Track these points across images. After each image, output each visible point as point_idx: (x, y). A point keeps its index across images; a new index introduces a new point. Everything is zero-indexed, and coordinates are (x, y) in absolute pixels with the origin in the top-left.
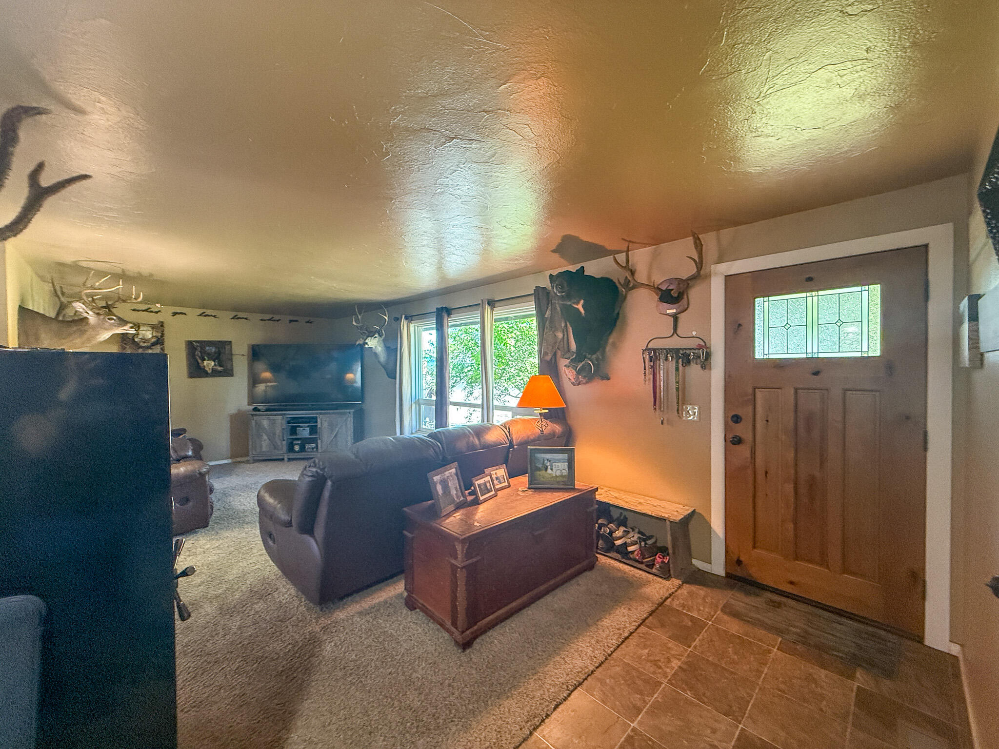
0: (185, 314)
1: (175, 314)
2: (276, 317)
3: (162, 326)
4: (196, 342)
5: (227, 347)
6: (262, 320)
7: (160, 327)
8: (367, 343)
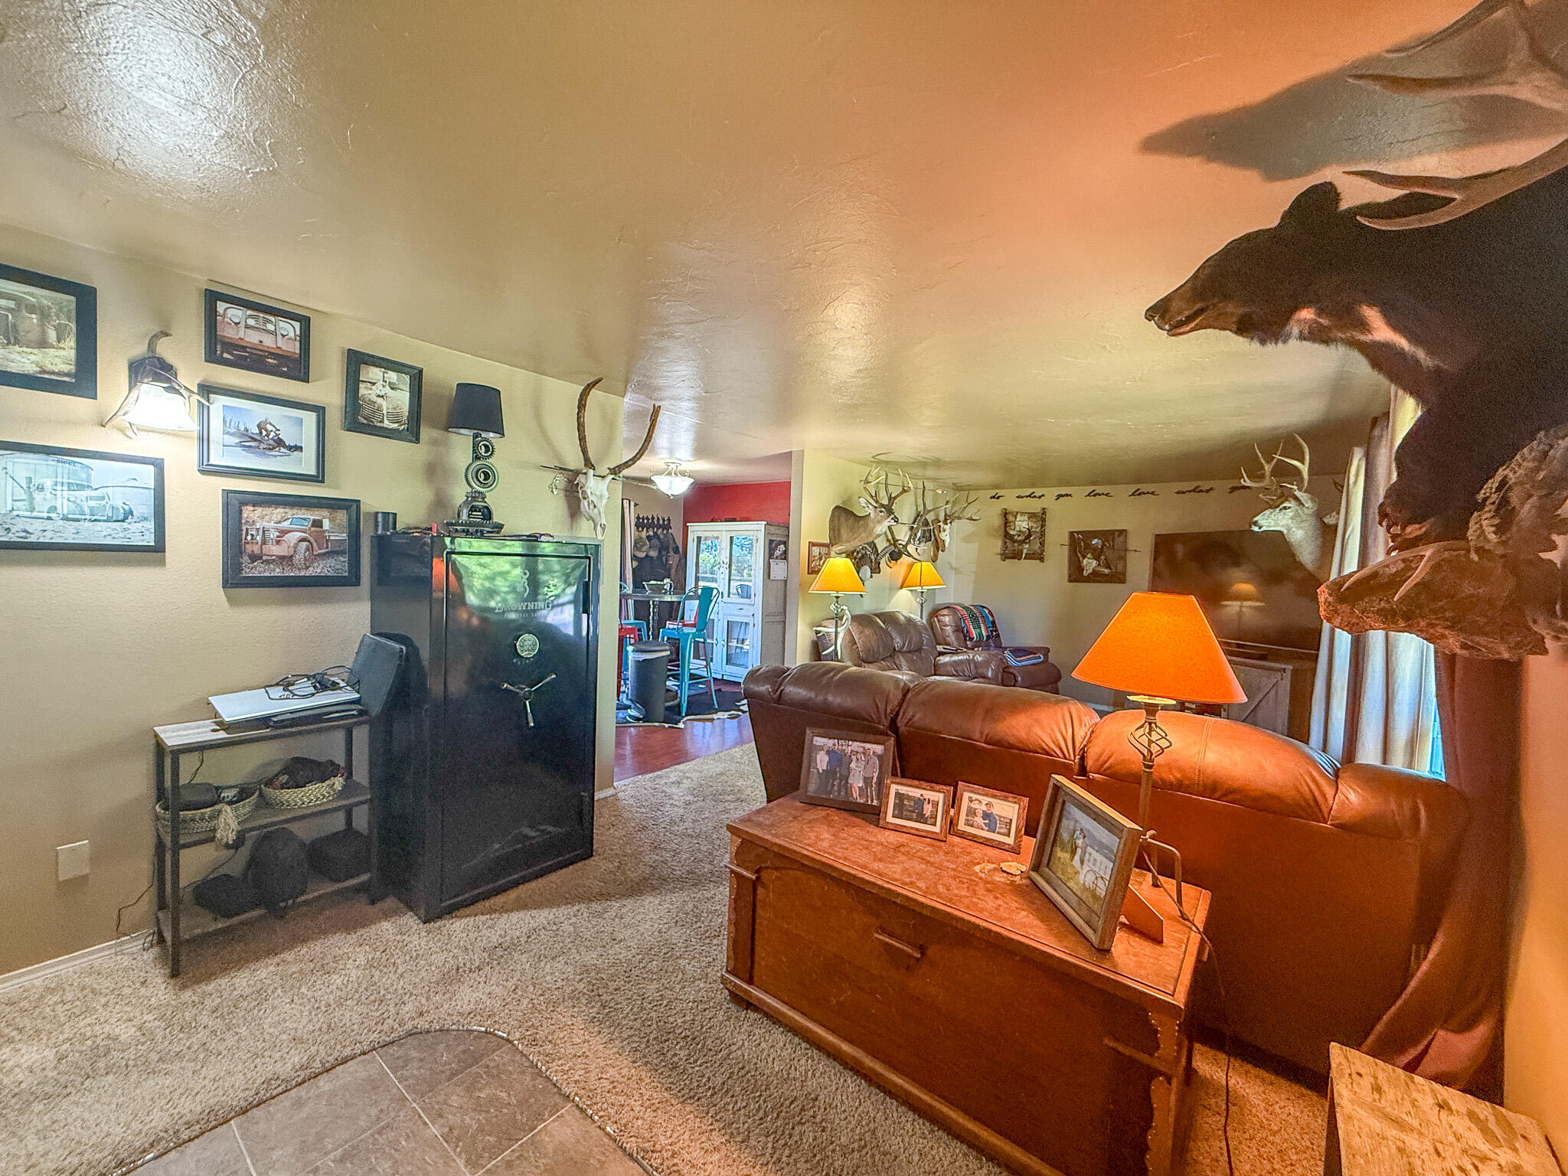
0: (1070, 495)
1: (1060, 496)
2: (1205, 485)
3: (1044, 513)
4: (1078, 533)
5: (1119, 540)
6: (1178, 493)
7: (1041, 517)
8: (1255, 523)
